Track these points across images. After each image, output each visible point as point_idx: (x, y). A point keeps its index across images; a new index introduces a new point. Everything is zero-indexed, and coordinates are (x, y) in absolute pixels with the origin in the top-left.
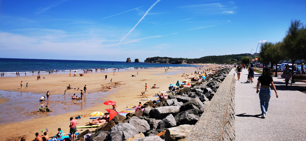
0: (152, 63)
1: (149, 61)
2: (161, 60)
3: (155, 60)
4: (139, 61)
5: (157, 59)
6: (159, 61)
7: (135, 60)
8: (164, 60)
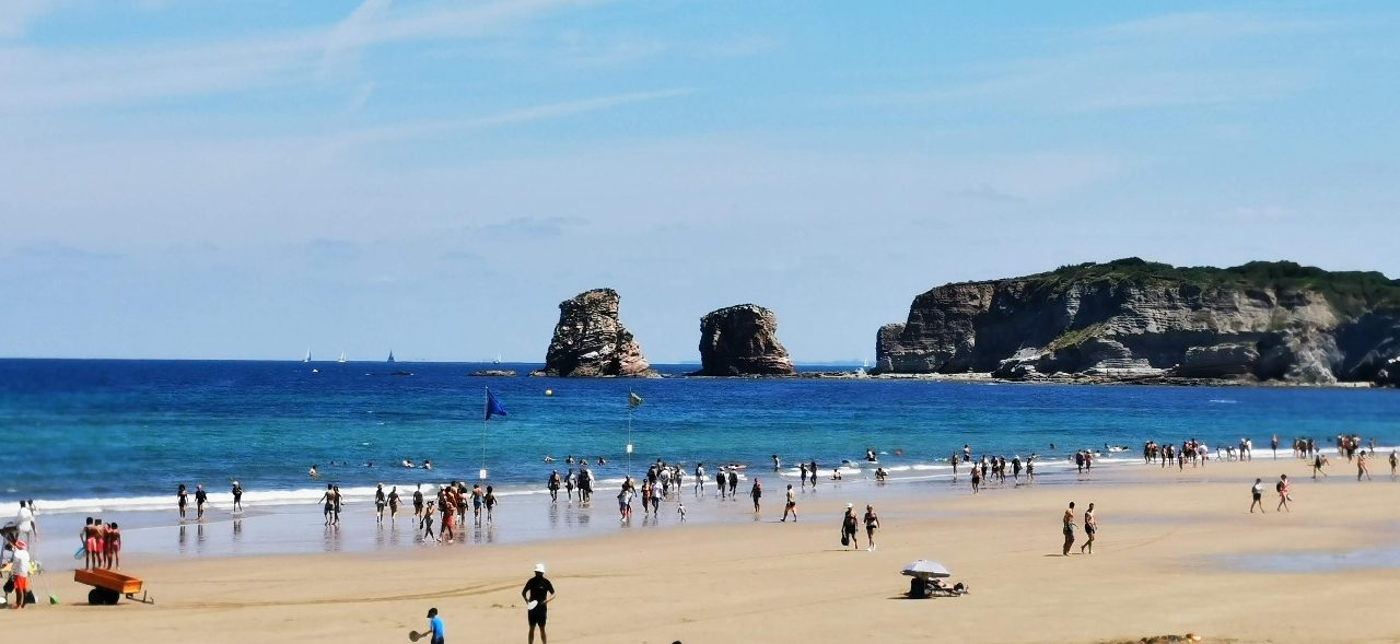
0: (1021, 374)
1: (959, 340)
2: (1185, 319)
3: (1082, 322)
4: (778, 338)
5: (1123, 296)
6: (1143, 346)
7: (710, 324)
8: (1251, 316)
